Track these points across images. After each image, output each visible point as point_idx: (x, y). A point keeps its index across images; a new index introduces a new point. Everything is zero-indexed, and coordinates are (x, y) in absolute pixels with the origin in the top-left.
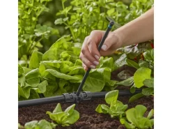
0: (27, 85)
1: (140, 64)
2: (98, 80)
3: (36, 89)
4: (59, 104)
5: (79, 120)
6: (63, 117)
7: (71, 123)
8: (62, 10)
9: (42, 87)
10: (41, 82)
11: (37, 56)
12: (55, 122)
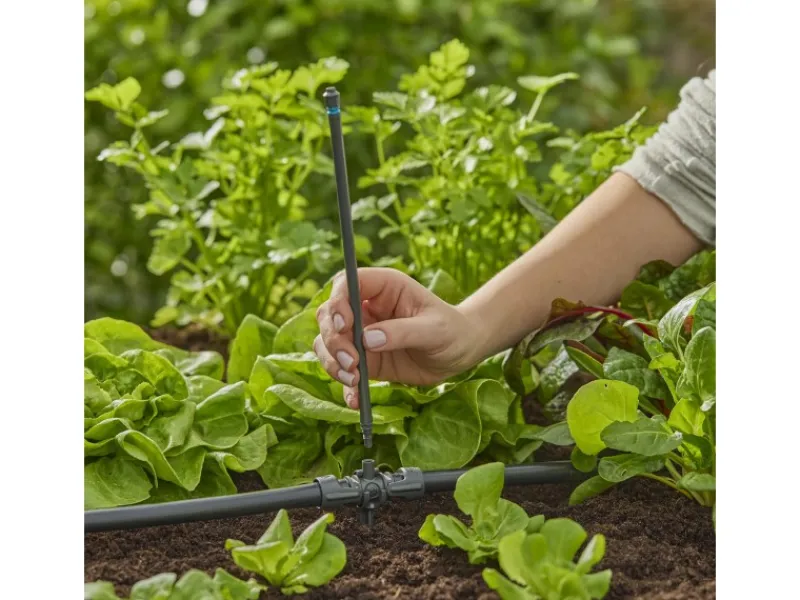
0: (196, 441)
1: (606, 367)
2: (462, 424)
3: (220, 456)
4: (282, 513)
5: (345, 572)
6: (285, 559)
7: (316, 581)
8: (376, 165)
9: (252, 450)
10: (252, 429)
11: (256, 336)
12: (261, 579)
